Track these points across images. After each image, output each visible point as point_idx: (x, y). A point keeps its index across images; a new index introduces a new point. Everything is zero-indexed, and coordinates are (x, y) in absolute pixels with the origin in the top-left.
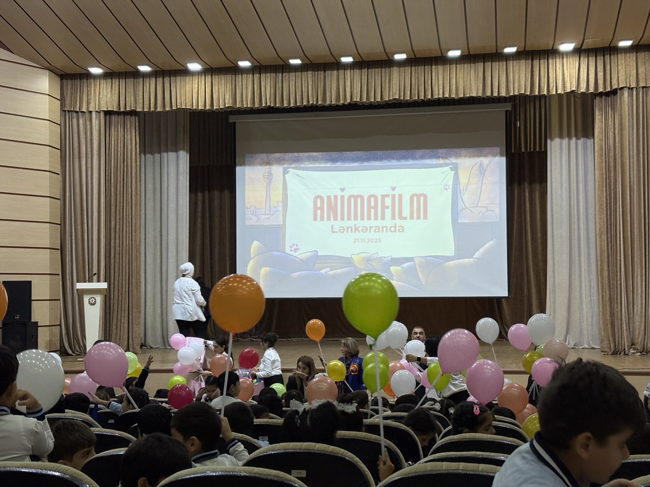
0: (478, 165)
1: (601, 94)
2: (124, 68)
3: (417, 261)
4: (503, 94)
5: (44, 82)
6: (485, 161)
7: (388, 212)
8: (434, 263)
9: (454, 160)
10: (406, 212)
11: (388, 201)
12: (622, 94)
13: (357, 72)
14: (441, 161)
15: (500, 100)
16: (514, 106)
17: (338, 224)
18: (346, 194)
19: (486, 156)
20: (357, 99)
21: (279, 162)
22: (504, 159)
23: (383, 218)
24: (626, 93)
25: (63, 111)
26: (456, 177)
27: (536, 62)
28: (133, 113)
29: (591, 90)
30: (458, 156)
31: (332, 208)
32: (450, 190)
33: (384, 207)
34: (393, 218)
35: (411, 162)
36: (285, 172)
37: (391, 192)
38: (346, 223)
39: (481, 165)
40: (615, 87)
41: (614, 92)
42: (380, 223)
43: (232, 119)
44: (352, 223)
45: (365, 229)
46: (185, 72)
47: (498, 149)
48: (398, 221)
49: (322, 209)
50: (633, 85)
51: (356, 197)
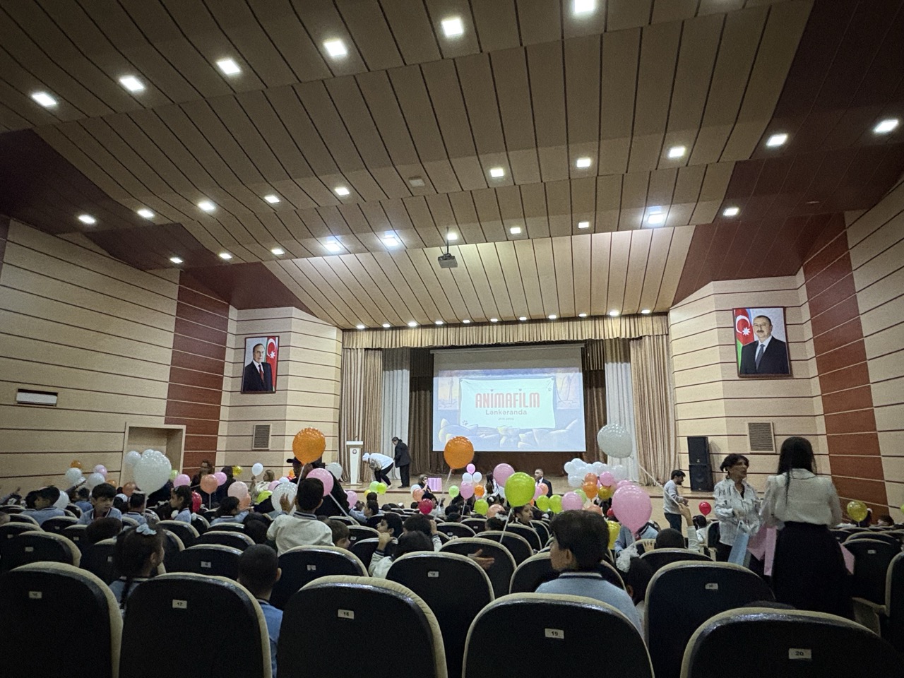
0: (566, 379)
1: (633, 339)
2: (376, 326)
3: (534, 431)
4: (580, 339)
5: (334, 333)
6: (571, 375)
7: (518, 403)
8: (544, 432)
9: (553, 374)
10: (527, 404)
11: (518, 397)
12: (645, 339)
13: (500, 326)
14: (546, 375)
15: (578, 342)
16: (586, 345)
17: (489, 410)
18: (494, 393)
19: (571, 372)
20: (500, 341)
21: (457, 375)
22: (581, 374)
23: (515, 407)
24: (647, 338)
25: (343, 348)
26: (555, 383)
27: (597, 321)
28: (380, 349)
29: (628, 337)
30: (556, 372)
31: (486, 401)
32: (552, 392)
33: (515, 400)
34: (520, 406)
35: (530, 375)
36: (460, 380)
37: (519, 392)
38: (494, 409)
39: (569, 377)
40: (641, 335)
41: (640, 338)
42: (513, 409)
43: (431, 352)
44: (497, 409)
45: (505, 413)
46: (406, 328)
47: (578, 369)
48: (524, 409)
49: (481, 401)
50: (651, 334)
51: (499, 395)
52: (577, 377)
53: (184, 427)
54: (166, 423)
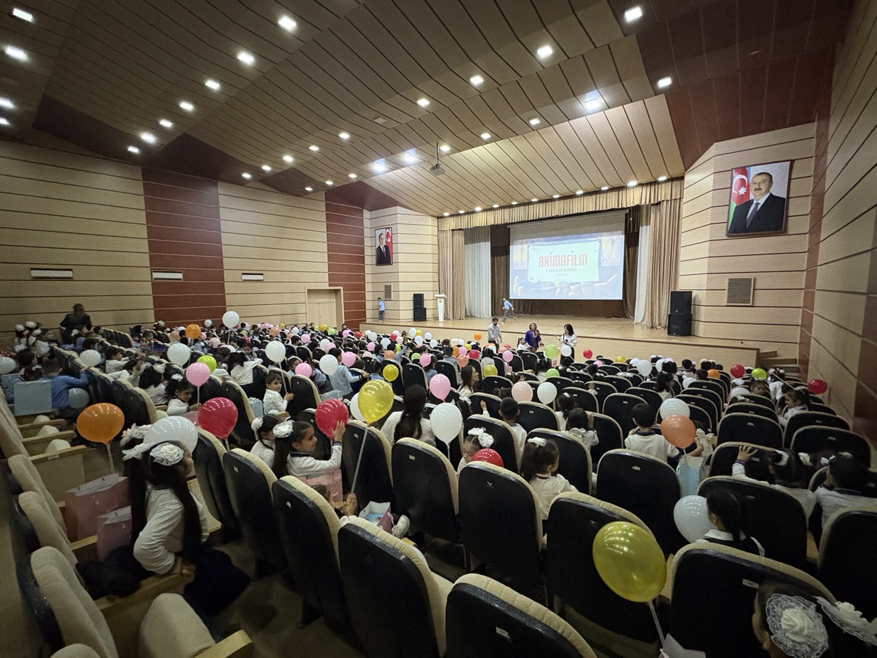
0: (610, 242)
1: (653, 205)
3: (582, 283)
4: (624, 206)
6: (614, 237)
7: (570, 262)
8: (590, 284)
9: (600, 238)
10: (578, 262)
11: (570, 258)
12: (663, 205)
14: (594, 239)
15: (623, 209)
16: (630, 211)
17: (549, 268)
18: (553, 255)
19: (615, 235)
21: (526, 243)
22: (624, 236)
23: (568, 265)
24: (665, 203)
25: (438, 231)
26: (601, 245)
28: (461, 229)
30: (601, 236)
31: (547, 262)
32: (598, 252)
33: (568, 260)
34: (572, 265)
35: (581, 240)
36: (528, 247)
37: (571, 254)
38: (552, 268)
39: (612, 239)
40: (659, 200)
41: (659, 203)
42: (566, 267)
43: (508, 227)
44: (555, 268)
45: (560, 270)
47: (621, 232)
48: (574, 266)
51: (556, 256)
52: (619, 239)
53: (341, 288)
54: (330, 286)
